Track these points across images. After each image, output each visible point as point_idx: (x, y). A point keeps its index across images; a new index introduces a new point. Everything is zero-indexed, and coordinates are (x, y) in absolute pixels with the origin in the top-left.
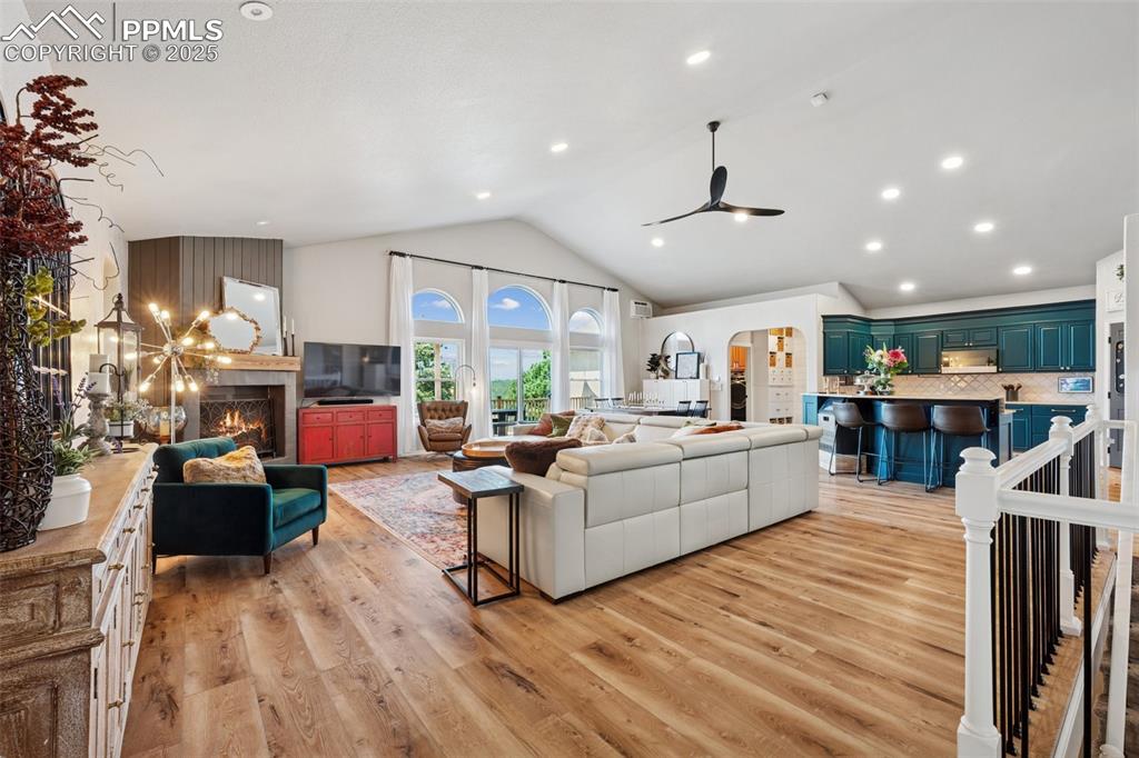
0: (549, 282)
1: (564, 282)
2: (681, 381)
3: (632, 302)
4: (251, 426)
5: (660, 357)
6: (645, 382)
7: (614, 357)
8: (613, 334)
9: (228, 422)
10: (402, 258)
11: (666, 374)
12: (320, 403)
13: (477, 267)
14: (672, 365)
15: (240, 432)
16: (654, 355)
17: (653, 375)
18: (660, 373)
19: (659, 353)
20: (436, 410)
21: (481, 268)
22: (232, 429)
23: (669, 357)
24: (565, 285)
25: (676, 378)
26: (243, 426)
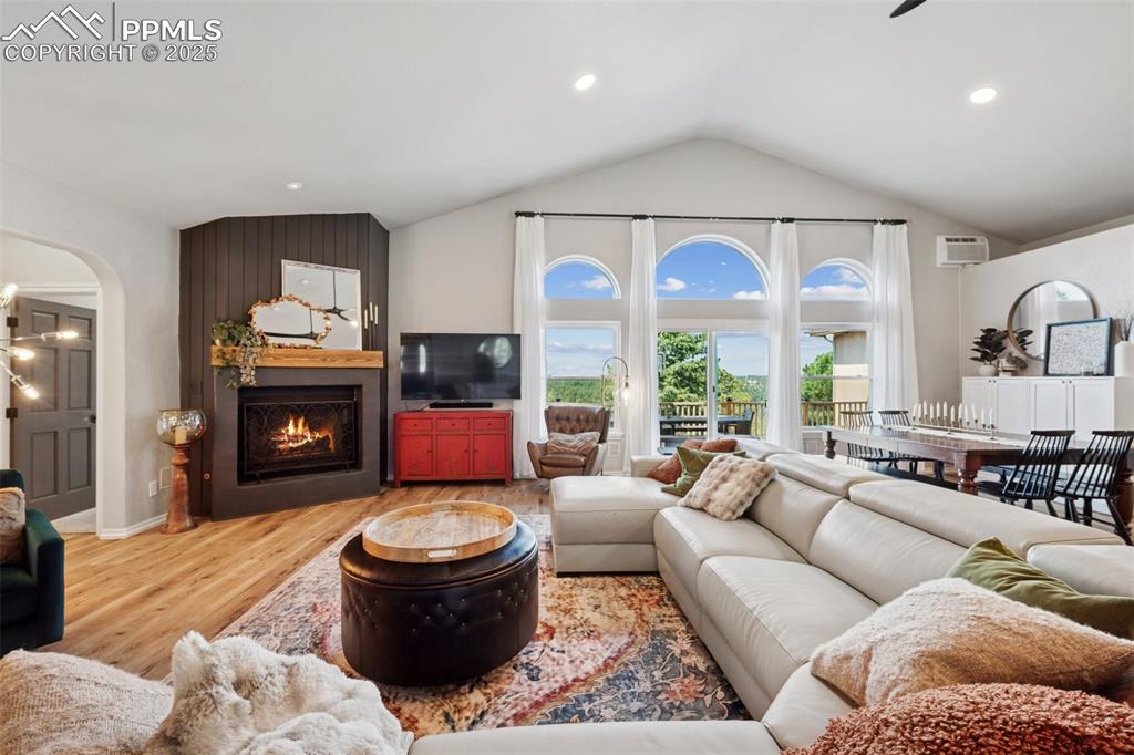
0: (762, 226)
1: (791, 220)
2: (1058, 380)
3: (941, 241)
4: (317, 435)
5: (1006, 334)
6: (967, 382)
7: (895, 337)
8: (893, 297)
9: (291, 429)
10: (531, 219)
11: (1020, 367)
12: (432, 406)
13: (636, 217)
14: (1037, 347)
15: (305, 441)
16: (989, 331)
17: (986, 368)
18: (1004, 363)
19: (1001, 326)
20: (568, 419)
21: (643, 217)
22: (295, 438)
23: (1029, 332)
24: (794, 224)
25: (1046, 373)
26: (309, 435)
